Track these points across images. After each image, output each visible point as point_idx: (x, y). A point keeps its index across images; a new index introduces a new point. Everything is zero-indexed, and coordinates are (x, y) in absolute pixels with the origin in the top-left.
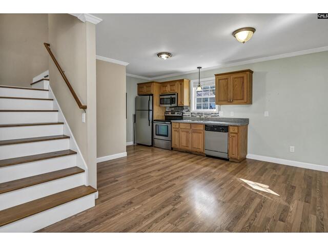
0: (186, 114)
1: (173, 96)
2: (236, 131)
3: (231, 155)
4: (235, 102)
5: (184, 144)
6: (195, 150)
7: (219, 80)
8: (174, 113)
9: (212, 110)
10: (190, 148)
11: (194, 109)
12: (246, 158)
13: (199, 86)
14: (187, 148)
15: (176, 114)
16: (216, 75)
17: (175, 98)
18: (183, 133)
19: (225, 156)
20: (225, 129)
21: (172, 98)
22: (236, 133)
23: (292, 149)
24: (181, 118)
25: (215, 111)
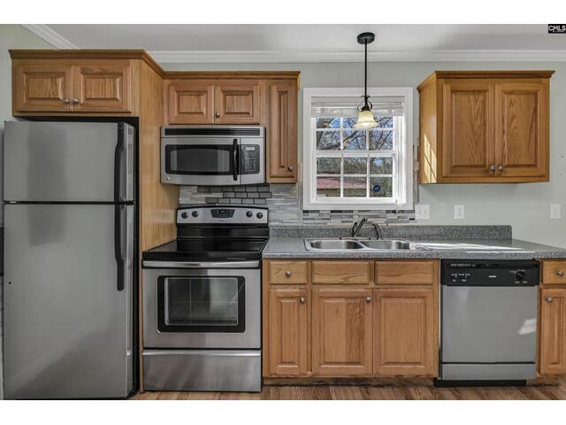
8: (230, 214)
13: (366, 108)
14: (354, 369)
15: (238, 218)
16: (441, 75)
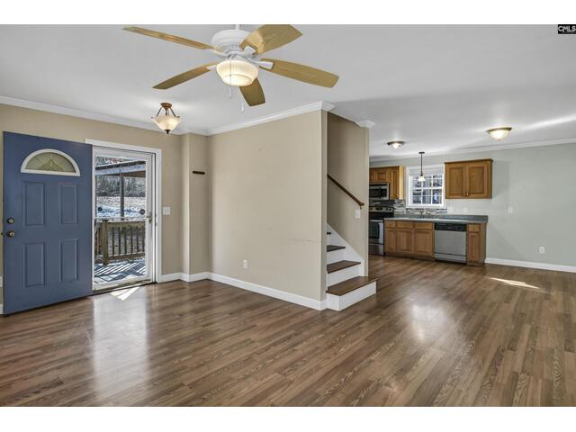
0: (398, 210)
1: (384, 187)
2: (477, 230)
3: (470, 258)
4: (474, 195)
5: (404, 247)
6: (420, 254)
7: (451, 169)
9: (436, 205)
10: (412, 252)
11: (410, 204)
12: (484, 264)
13: (422, 175)
14: (409, 252)
15: (384, 210)
16: (446, 163)
17: (386, 190)
18: (402, 234)
19: (464, 259)
20: (460, 227)
21: (383, 190)
22: (477, 233)
23: (542, 249)
24: (391, 215)
25: (441, 206)
